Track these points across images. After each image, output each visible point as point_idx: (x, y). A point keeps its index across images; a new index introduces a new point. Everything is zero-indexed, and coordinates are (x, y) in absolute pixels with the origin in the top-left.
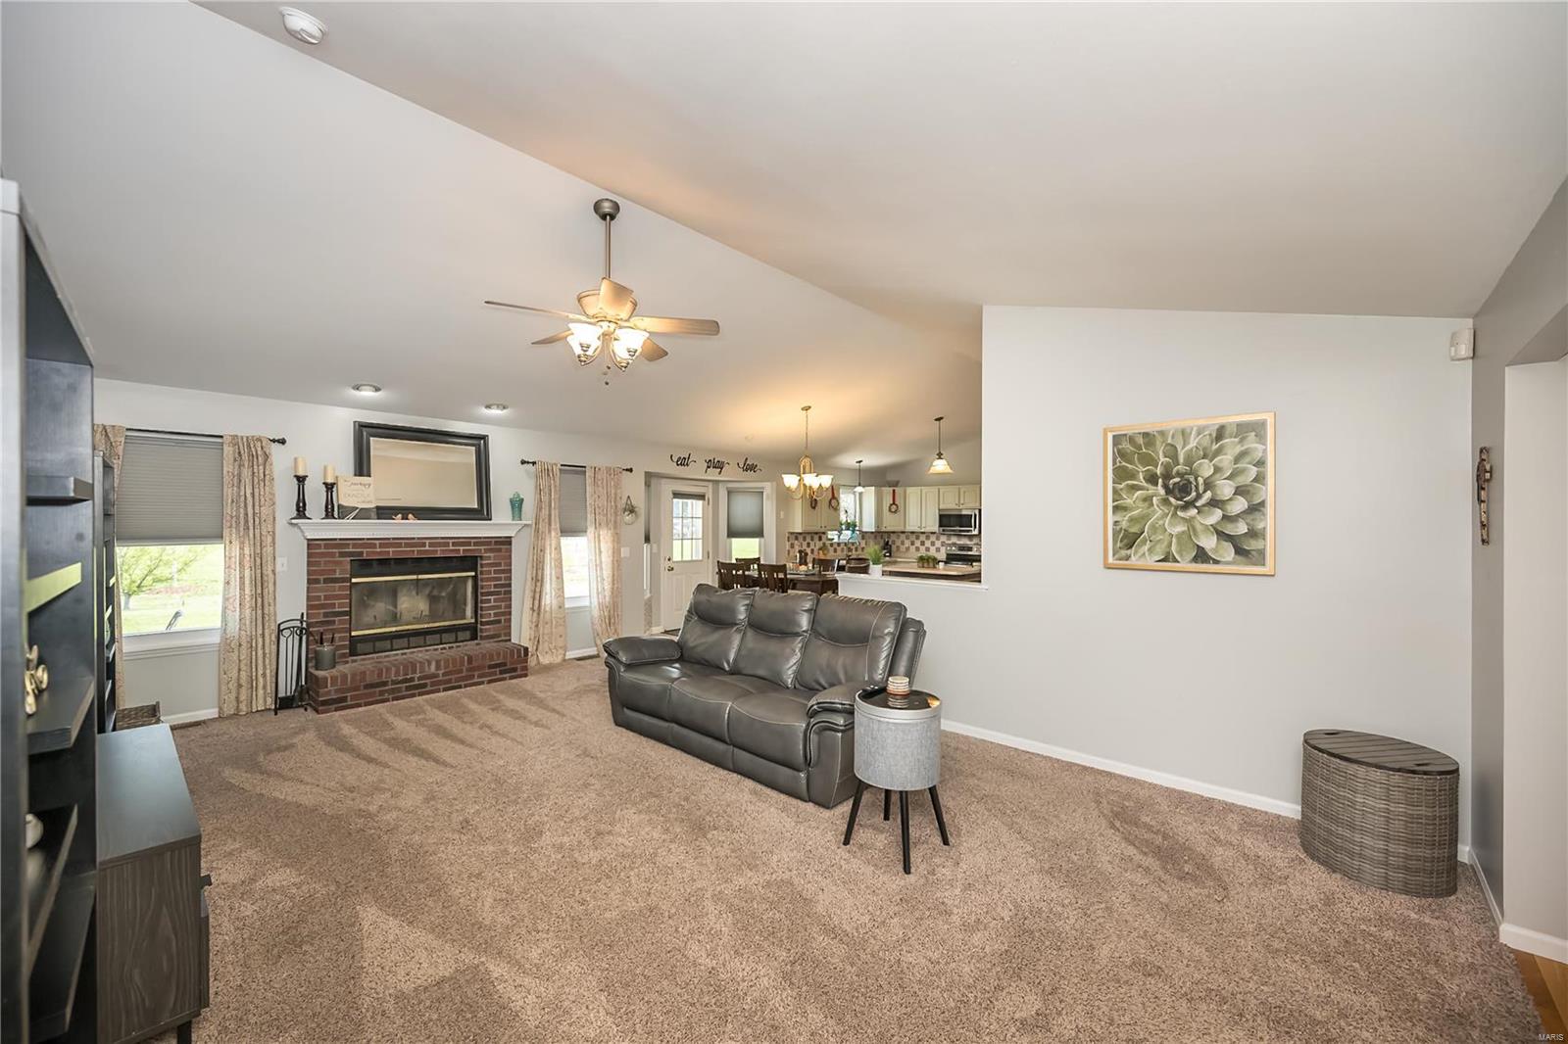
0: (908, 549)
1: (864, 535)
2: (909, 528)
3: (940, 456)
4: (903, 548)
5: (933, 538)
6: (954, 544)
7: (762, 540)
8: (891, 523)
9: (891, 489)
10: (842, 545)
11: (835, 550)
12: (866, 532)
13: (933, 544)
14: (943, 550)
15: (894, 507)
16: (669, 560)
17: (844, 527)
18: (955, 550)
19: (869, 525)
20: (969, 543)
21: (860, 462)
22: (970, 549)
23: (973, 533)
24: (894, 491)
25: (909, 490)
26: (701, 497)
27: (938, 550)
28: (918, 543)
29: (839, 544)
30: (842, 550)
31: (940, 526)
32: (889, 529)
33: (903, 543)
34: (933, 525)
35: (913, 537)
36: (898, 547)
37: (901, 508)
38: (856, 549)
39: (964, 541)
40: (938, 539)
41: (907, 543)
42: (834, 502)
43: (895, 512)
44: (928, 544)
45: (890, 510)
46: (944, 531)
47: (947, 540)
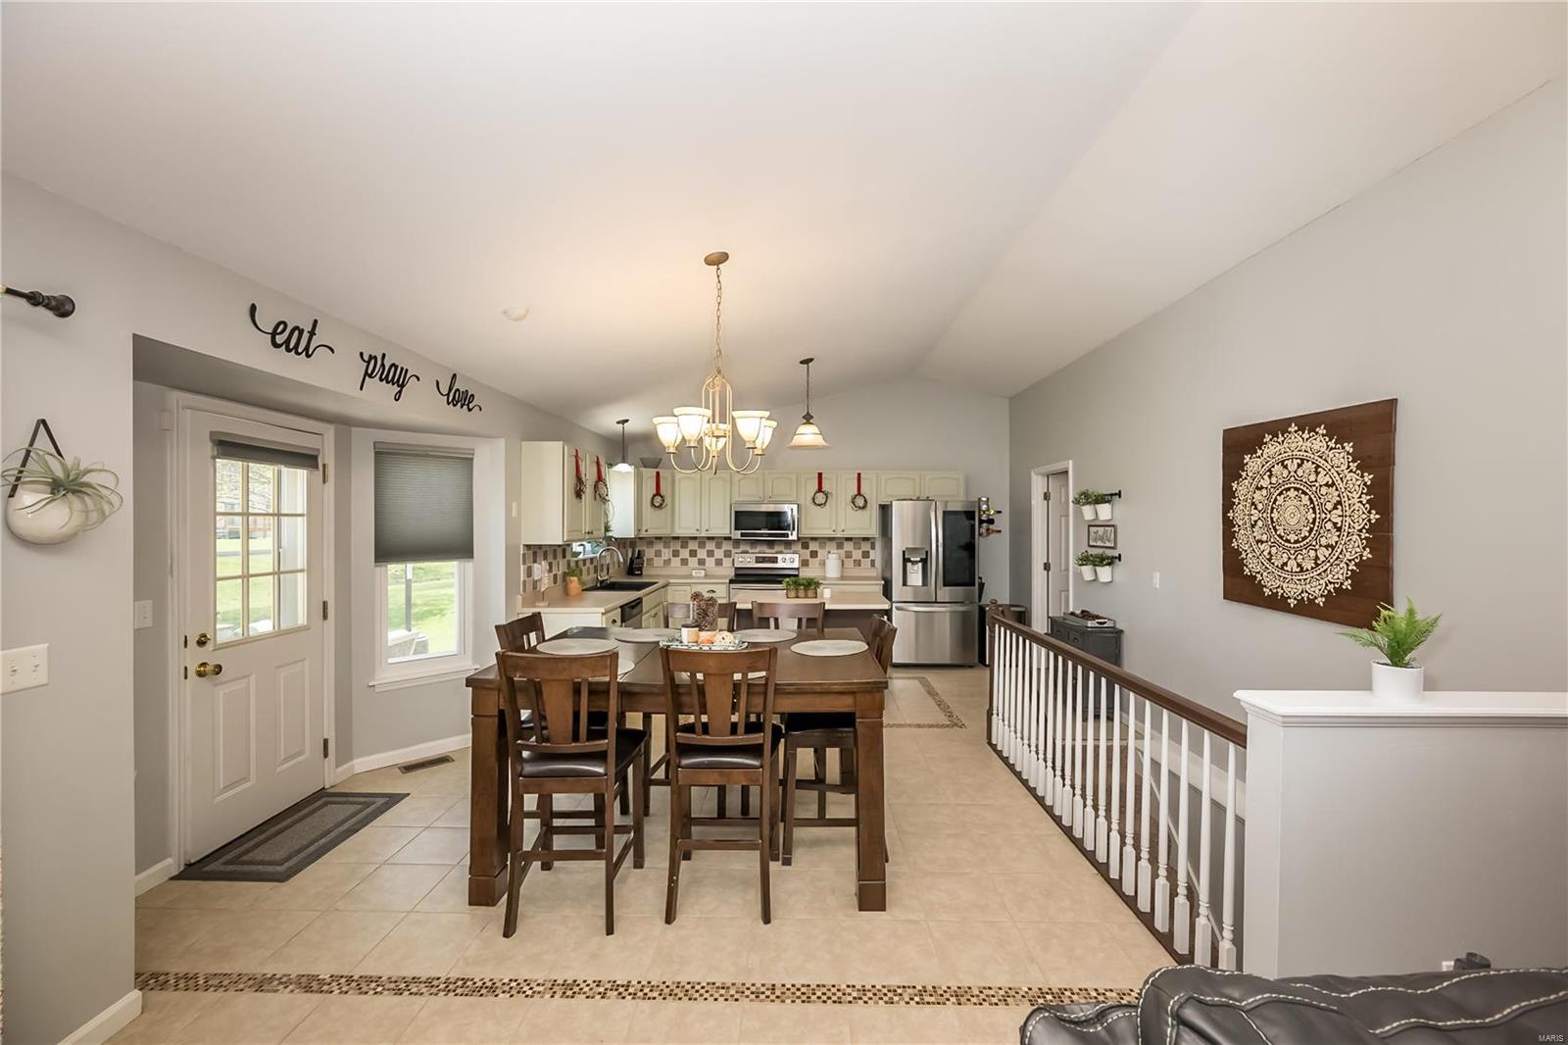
0: (667, 562)
1: (614, 544)
2: (679, 532)
3: (808, 419)
4: (658, 562)
5: (715, 546)
7: (469, 565)
8: (655, 524)
9: (653, 472)
13: (710, 554)
14: (728, 562)
15: (659, 499)
16: (202, 643)
18: (747, 562)
19: (624, 528)
20: (768, 551)
21: (623, 422)
22: (770, 560)
23: (790, 538)
24: (658, 473)
26: (306, 459)
27: (720, 562)
28: (685, 553)
29: (585, 562)
31: (736, 529)
32: (647, 534)
33: (658, 554)
34: (723, 526)
35: (677, 546)
36: (652, 560)
37: (668, 500)
40: (719, 546)
41: (666, 554)
43: (660, 507)
44: (702, 554)
45: (653, 504)
46: (742, 535)
47: (734, 548)
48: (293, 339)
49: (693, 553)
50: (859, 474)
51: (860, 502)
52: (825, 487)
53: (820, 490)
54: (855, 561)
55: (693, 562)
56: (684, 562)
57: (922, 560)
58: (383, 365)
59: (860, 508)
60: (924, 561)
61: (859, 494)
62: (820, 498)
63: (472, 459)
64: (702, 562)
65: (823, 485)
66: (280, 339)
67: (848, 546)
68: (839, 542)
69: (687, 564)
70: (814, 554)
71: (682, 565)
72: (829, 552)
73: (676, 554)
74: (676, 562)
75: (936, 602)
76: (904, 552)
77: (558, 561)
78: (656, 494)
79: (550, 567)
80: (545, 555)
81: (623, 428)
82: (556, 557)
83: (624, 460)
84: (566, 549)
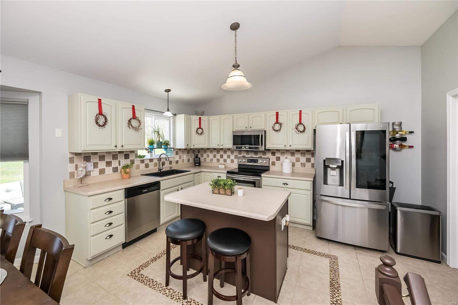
0: (212, 160)
1: (178, 151)
2: (211, 146)
3: (236, 67)
4: (208, 160)
5: (229, 153)
6: (244, 157)
8: (198, 142)
9: (198, 117)
10: (155, 161)
11: (147, 166)
12: (180, 149)
13: (229, 157)
14: (236, 161)
15: (200, 131)
17: (155, 146)
18: (244, 162)
19: (181, 144)
20: (254, 156)
21: (168, 91)
22: (256, 161)
23: (260, 149)
24: (200, 118)
25: (212, 118)
27: (232, 161)
28: (218, 156)
29: (151, 160)
30: (156, 165)
31: (234, 144)
32: (197, 146)
33: (208, 156)
34: (229, 144)
35: (215, 152)
36: (205, 159)
38: (171, 163)
39: (252, 155)
40: (232, 153)
41: (211, 156)
42: (134, 123)
43: (201, 134)
44: (225, 157)
45: (197, 132)
46: (237, 148)
47: (239, 154)
49: (222, 156)
50: (300, 111)
51: (301, 128)
52: (280, 121)
53: (277, 122)
54: (301, 163)
55: (222, 160)
56: (218, 160)
57: (338, 167)
59: (301, 132)
60: (341, 168)
61: (300, 123)
62: (277, 127)
63: (27, 105)
64: (225, 161)
65: (279, 120)
67: (298, 155)
68: (293, 152)
69: (219, 162)
70: (278, 159)
71: (217, 162)
72: (287, 158)
73: (215, 156)
74: (215, 160)
75: (350, 199)
76: (324, 161)
77: (119, 161)
78: (199, 128)
79: (109, 164)
80: (102, 158)
81: (168, 94)
82: (117, 159)
83: (168, 110)
84: (129, 154)
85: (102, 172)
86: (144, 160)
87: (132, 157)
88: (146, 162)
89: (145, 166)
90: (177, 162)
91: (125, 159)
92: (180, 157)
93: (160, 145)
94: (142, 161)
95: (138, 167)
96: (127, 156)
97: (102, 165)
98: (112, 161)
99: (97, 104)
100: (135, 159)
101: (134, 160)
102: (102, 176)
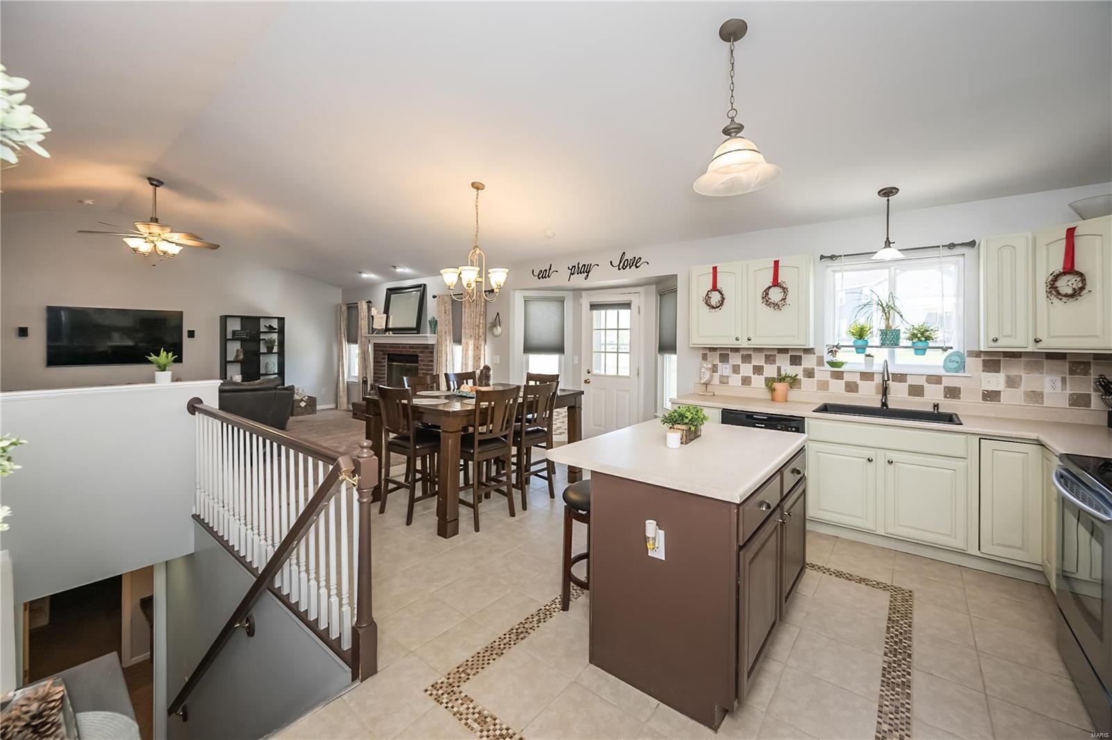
9: (1062, 230)
11: (851, 387)
15: (1068, 282)
16: (589, 373)
17: (873, 340)
21: (887, 192)
24: (1071, 232)
26: (627, 305)
30: (881, 388)
32: (1060, 346)
38: (952, 392)
42: (774, 294)
43: (1076, 294)
48: (544, 275)
58: (578, 267)
66: (540, 276)
77: (778, 367)
78: (1064, 273)
79: (758, 370)
80: (747, 358)
81: (888, 200)
82: (774, 362)
83: (888, 243)
84: (801, 356)
85: (746, 381)
86: (843, 372)
87: (809, 362)
88: (847, 378)
89: (846, 387)
90: (991, 396)
91: (791, 365)
92: (1012, 382)
93: (890, 338)
94: (838, 376)
95: (823, 386)
96: (796, 360)
97: (746, 369)
98: (765, 365)
99: (711, 275)
100: (816, 368)
101: (813, 369)
102: (746, 388)
